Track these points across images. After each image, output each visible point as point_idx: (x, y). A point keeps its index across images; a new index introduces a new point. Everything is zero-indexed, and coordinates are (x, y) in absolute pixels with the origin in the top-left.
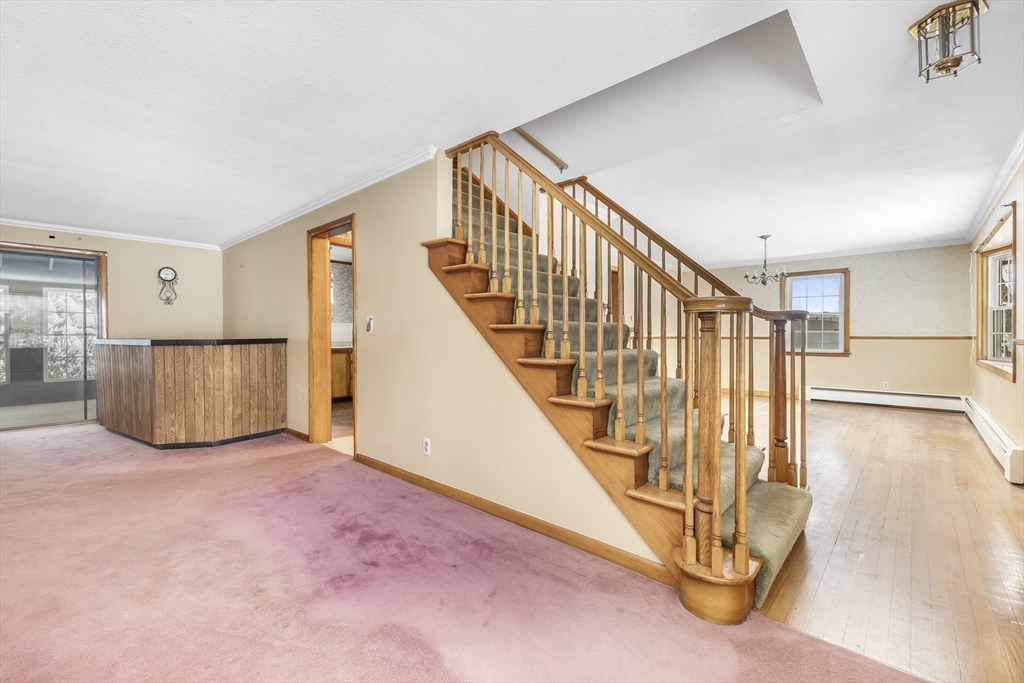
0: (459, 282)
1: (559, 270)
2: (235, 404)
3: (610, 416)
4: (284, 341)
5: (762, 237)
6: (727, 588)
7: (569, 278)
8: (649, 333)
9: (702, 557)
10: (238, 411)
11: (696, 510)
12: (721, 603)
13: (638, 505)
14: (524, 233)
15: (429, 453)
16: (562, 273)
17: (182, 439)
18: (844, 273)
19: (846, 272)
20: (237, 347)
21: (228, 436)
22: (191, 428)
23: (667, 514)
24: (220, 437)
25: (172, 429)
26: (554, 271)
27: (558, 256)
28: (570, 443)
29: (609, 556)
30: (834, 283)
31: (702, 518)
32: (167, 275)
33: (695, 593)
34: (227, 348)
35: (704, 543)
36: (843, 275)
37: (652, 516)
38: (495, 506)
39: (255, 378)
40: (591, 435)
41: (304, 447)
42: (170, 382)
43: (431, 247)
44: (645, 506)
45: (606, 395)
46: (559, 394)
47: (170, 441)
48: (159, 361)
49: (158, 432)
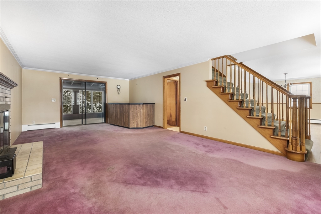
0: (217, 90)
1: (233, 85)
2: (146, 119)
3: (263, 121)
4: (154, 103)
5: (284, 74)
6: (300, 154)
7: (236, 88)
8: (263, 102)
9: (293, 149)
10: (146, 121)
11: (292, 139)
12: (299, 157)
13: (274, 139)
14: (220, 76)
15: (206, 130)
16: (234, 86)
17: (135, 127)
18: (310, 83)
19: (311, 83)
20: (146, 105)
21: (144, 127)
22: (137, 124)
23: (282, 141)
24: (143, 127)
25: (133, 124)
26: (232, 86)
27: (233, 82)
28: (253, 127)
29: (264, 151)
30: (307, 86)
31: (294, 141)
32: (119, 87)
33: (293, 156)
34: (144, 105)
35: (294, 146)
36: (310, 84)
37: (278, 142)
38: (229, 141)
39: (149, 112)
40: (260, 125)
41: (162, 130)
42: (133, 114)
43: (207, 82)
44: (276, 139)
45: (262, 116)
46: (249, 116)
47: (133, 127)
48: (131, 108)
49: (131, 125)
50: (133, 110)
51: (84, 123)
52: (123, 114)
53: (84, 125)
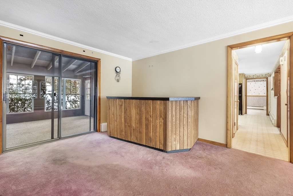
4: (199, 98)
22: (182, 143)
32: (118, 70)
42: (174, 120)
47: (174, 149)
48: (170, 108)
49: (169, 144)
50: (174, 113)
51: (56, 136)
52: (147, 119)
53: (56, 140)
